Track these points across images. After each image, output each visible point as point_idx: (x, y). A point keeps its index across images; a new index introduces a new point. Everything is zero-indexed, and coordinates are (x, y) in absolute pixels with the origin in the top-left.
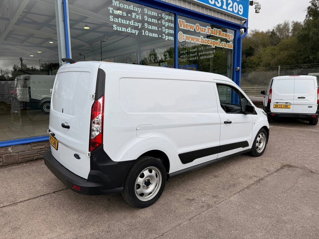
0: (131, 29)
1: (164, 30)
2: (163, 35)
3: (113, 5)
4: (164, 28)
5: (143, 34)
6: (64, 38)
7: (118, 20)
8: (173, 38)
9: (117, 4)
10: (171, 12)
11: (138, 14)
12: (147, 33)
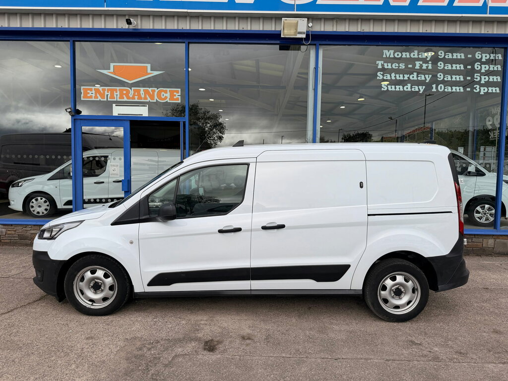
0: (411, 86)
1: (477, 78)
2: (475, 86)
3: (384, 56)
4: (479, 75)
5: (434, 90)
6: (313, 110)
7: (391, 76)
8: (498, 89)
9: (390, 55)
10: (495, 46)
11: (427, 62)
12: (441, 88)
